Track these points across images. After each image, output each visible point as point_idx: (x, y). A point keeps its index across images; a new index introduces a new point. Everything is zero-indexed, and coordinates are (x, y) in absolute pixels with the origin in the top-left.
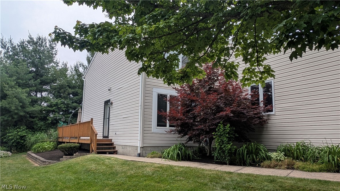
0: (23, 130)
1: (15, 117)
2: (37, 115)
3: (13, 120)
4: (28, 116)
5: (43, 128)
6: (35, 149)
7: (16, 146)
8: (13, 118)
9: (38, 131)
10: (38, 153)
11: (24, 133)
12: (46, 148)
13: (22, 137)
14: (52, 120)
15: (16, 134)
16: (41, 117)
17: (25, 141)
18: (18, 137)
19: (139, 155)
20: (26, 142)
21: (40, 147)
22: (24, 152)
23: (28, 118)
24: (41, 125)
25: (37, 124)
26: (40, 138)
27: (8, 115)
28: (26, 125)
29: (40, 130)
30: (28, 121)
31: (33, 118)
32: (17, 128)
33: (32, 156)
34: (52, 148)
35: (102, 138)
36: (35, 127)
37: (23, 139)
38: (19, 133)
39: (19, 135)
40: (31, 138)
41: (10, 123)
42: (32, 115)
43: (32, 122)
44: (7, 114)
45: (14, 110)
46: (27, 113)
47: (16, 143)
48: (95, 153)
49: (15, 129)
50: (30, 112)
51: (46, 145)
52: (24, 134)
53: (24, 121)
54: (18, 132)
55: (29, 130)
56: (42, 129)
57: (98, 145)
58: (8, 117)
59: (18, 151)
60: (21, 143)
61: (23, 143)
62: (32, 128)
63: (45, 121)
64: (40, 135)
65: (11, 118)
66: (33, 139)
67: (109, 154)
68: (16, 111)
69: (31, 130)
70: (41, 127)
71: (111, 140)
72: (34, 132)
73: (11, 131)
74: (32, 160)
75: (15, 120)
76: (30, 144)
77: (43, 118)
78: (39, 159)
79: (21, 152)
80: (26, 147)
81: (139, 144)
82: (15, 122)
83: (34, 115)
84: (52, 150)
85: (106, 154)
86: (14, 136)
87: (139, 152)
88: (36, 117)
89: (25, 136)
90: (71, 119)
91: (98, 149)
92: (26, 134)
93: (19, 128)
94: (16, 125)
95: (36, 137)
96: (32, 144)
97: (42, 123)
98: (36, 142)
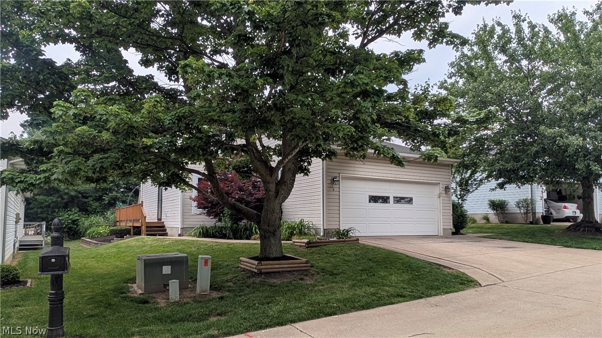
0: (75, 213)
1: (66, 197)
2: (90, 194)
3: (62, 201)
4: (80, 195)
5: (98, 210)
6: (89, 234)
7: (67, 231)
8: (63, 199)
9: (93, 214)
10: (93, 238)
11: (76, 216)
12: (101, 233)
13: (74, 222)
14: (109, 201)
15: (67, 217)
16: (96, 196)
17: (77, 226)
18: (69, 221)
19: (180, 235)
20: (79, 226)
21: (94, 232)
22: (77, 239)
23: (81, 199)
24: (96, 207)
25: (91, 205)
26: (94, 222)
27: (56, 196)
28: (78, 207)
29: (95, 212)
30: (80, 202)
31: (87, 198)
32: (68, 211)
33: (86, 241)
34: (108, 233)
35: (157, 221)
36: (89, 208)
37: (75, 224)
38: (71, 217)
39: (70, 219)
40: (85, 222)
41: (59, 205)
42: (84, 195)
43: (86, 203)
44: (55, 194)
45: (64, 189)
46: (80, 192)
47: (68, 229)
48: (145, 235)
49: (65, 212)
50: (83, 192)
51: (101, 230)
52: (77, 218)
53: (76, 202)
54: (69, 216)
55: (82, 213)
56: (98, 212)
57: (147, 227)
58: (56, 198)
59: (70, 238)
60: (74, 229)
61: (76, 229)
62: (86, 210)
63: (100, 202)
64: (94, 219)
65: (60, 199)
66: (87, 223)
67: (159, 236)
68: (66, 191)
69: (84, 213)
70: (96, 209)
71: (163, 222)
72: (88, 215)
73: (61, 214)
74: (86, 245)
75: (65, 201)
76: (84, 229)
77: (98, 197)
78: (93, 242)
79: (74, 240)
80: (80, 233)
81: (179, 226)
82: (66, 203)
83: (87, 194)
84: (108, 235)
85: (156, 236)
86: (65, 221)
87: (180, 233)
88: (91, 196)
89: (78, 220)
90: (132, 199)
91: (147, 231)
92: (78, 218)
93: (70, 211)
94: (66, 206)
95: (91, 221)
96: (86, 229)
97: (97, 204)
98: (91, 226)
